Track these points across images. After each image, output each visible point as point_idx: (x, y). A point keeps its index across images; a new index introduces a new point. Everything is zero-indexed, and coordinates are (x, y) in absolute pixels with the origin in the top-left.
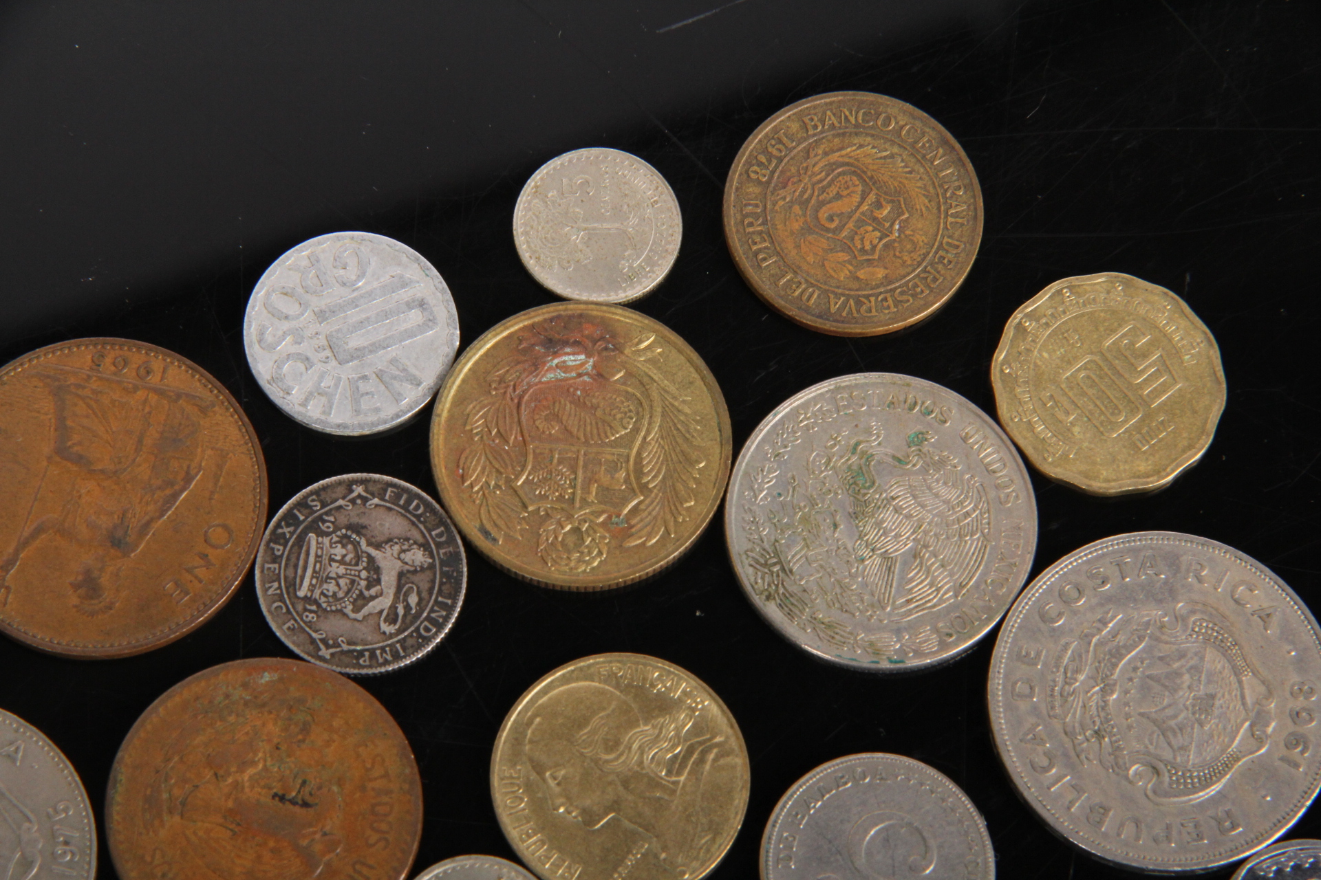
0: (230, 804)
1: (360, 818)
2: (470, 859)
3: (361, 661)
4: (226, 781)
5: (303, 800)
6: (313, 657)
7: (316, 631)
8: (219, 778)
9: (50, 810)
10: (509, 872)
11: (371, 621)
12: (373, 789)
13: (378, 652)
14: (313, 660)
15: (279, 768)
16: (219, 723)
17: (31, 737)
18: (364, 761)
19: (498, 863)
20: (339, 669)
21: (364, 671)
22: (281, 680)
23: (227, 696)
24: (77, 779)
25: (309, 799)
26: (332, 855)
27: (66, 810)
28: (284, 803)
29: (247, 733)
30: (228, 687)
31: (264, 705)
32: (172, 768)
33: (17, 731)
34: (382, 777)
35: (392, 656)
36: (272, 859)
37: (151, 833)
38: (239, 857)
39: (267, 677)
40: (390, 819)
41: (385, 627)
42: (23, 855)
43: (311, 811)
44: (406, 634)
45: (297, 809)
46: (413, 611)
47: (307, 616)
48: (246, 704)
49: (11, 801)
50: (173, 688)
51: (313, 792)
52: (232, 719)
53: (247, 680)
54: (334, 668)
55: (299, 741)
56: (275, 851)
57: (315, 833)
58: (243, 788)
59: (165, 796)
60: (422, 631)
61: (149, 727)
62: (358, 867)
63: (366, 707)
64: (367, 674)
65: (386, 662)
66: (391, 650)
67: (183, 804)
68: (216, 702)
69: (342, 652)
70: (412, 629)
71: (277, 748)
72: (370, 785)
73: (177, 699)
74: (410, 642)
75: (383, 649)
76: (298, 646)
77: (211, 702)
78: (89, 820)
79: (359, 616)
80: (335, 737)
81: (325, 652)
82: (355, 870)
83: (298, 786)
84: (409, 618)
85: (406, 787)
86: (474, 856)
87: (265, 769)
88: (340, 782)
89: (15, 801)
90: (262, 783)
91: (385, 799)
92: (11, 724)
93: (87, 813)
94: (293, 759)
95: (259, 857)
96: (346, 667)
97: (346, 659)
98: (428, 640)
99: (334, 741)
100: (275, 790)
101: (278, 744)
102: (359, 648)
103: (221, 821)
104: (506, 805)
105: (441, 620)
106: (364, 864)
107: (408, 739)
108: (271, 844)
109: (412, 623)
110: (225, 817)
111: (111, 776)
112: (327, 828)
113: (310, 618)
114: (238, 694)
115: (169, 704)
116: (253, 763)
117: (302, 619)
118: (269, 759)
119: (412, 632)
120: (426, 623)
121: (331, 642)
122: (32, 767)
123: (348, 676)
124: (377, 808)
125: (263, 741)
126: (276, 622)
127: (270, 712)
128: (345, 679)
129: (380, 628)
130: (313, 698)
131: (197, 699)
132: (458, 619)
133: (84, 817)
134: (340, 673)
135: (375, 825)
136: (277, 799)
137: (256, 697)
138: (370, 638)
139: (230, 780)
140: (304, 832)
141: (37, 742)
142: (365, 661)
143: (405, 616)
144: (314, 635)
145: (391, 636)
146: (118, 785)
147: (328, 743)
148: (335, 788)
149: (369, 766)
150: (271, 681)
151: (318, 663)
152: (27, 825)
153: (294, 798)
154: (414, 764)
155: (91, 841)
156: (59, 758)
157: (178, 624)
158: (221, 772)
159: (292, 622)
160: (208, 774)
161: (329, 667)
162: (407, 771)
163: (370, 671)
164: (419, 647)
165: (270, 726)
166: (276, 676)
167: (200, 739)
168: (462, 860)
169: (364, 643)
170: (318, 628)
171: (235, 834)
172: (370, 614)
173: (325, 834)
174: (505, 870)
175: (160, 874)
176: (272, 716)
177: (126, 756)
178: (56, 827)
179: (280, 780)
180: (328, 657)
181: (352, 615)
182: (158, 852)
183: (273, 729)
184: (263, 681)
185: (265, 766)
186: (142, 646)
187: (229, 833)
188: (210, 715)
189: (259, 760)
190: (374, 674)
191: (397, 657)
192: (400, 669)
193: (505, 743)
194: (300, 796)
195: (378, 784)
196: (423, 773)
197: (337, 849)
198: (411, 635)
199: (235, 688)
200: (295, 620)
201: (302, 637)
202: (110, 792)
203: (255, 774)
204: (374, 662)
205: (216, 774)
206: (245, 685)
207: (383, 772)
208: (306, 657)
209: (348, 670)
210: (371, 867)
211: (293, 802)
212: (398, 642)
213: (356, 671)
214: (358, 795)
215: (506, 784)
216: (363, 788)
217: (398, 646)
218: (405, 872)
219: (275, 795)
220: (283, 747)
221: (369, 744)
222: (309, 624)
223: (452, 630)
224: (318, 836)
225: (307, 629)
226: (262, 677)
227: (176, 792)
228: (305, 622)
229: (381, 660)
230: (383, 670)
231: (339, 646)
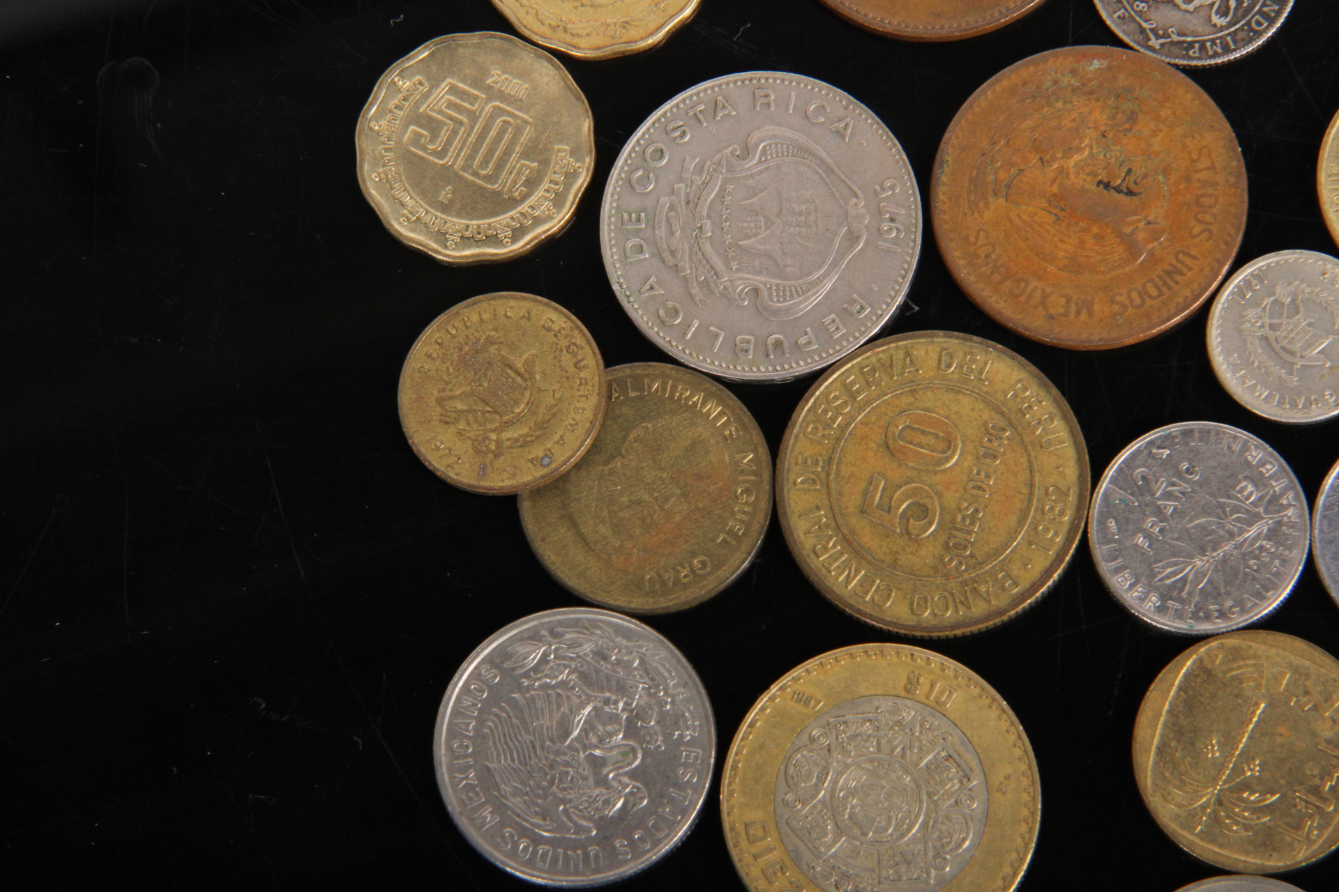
0: (1055, 189)
1: (1185, 208)
2: (1294, 254)
3: (1191, 53)
4: (1051, 166)
5: (1128, 188)
6: (1142, 46)
7: (1146, 21)
8: (1045, 164)
9: (877, 187)
10: (1333, 269)
11: (1203, 13)
12: (1199, 181)
13: (1208, 44)
14: (1142, 50)
15: (1105, 156)
16: (1046, 109)
17: (860, 115)
18: (1190, 153)
19: (1323, 259)
20: (1168, 60)
21: (1193, 63)
22: (1109, 68)
23: (1055, 82)
24: (905, 157)
25: (1133, 187)
26: (1156, 244)
27: (892, 188)
28: (1108, 191)
29: (1074, 120)
30: (1056, 73)
31: (1091, 93)
32: (999, 151)
33: (846, 108)
34: (1209, 168)
35: (1222, 48)
36: (1096, 245)
37: (976, 214)
38: (1062, 241)
39: (1096, 64)
40: (1214, 211)
41: (1216, 19)
42: (849, 229)
43: (1135, 199)
44: (1237, 26)
45: (1121, 197)
46: (1245, 5)
47: (1138, 6)
48: (1074, 90)
49: (839, 177)
50: (1001, 72)
51: (1138, 181)
52: (1060, 105)
53: (1077, 66)
54: (1163, 58)
55: (1126, 130)
56: (1099, 238)
57: (1139, 221)
58: (1068, 174)
59: (991, 178)
60: (1254, 25)
61: (977, 109)
62: (1181, 256)
63: (1194, 99)
64: (1196, 66)
65: (1216, 55)
66: (1221, 43)
67: (1009, 186)
68: (1044, 87)
69: (1172, 43)
70: (1243, 22)
71: (1104, 136)
72: (1197, 176)
73: (1005, 83)
74: (1241, 35)
75: (1213, 41)
76: (1128, 35)
77: (1038, 87)
78: (915, 198)
79: (1191, 7)
80: (1162, 127)
81: (1155, 43)
82: (1178, 260)
83: (1123, 175)
84: (1241, 11)
85: (1232, 180)
86: (1298, 251)
87: (1091, 155)
88: (1166, 171)
89: (843, 177)
90: (1088, 171)
91: (1210, 191)
92: (841, 101)
93: (914, 192)
94: (1118, 147)
95: (1082, 242)
96: (1176, 58)
97: (1176, 50)
98: (1259, 34)
99: (1161, 131)
100: (1100, 178)
101: (1105, 132)
102: (1189, 39)
103: (1046, 205)
104: (1333, 203)
105: (1273, 14)
106: (1186, 254)
107: (1235, 132)
108: (1095, 230)
109: (1244, 16)
110: (1049, 202)
111: (938, 156)
112: (1151, 218)
113: (1140, 8)
114: (1066, 80)
115: (997, 88)
116: (1079, 150)
117: (1132, 8)
118: (1095, 147)
119: (1244, 25)
120: (1257, 17)
121: (1161, 32)
122: (861, 144)
123: (1177, 67)
124: (1202, 199)
125: (1089, 128)
126: (1107, 11)
127: (1098, 100)
128: (1173, 69)
129: (1211, 21)
130: (1141, 88)
131: (1024, 84)
132: (1291, 13)
133: (911, 195)
134: (1169, 63)
135: (1200, 216)
136: (1102, 186)
137: (1084, 85)
138: (1200, 30)
139: (1056, 166)
140: (1128, 219)
141: (866, 119)
142: (1194, 53)
143: (1236, 8)
144: (1144, 25)
145: (1222, 28)
146: (945, 165)
147: (1154, 133)
148: (1161, 178)
149: (1195, 157)
150: (1098, 69)
151: (1147, 52)
152: (854, 200)
153: (1119, 186)
154: (1242, 158)
155: (916, 219)
156: (888, 135)
157: (1008, 9)
158: (1047, 157)
159: (1123, 11)
160: (1034, 159)
161: (1159, 57)
162: (1234, 163)
163: (1199, 63)
164: (1250, 41)
165: (1097, 114)
166: (1105, 64)
167: (1028, 123)
168: (1286, 255)
169: (1195, 34)
170: (1148, 18)
171: (1059, 219)
172: (1201, 6)
173: (1149, 223)
174: (1329, 266)
175: (984, 255)
176: (1099, 104)
177: (953, 137)
178: (882, 204)
179: (1106, 168)
180: (1158, 47)
181: (1184, 6)
182: (982, 233)
183: (1100, 116)
184: (1092, 68)
185: (1091, 152)
186: (972, 29)
187: (1053, 218)
188: (1038, 100)
189: (1085, 146)
190: (1203, 66)
191: (1227, 50)
192: (1230, 62)
193: (1333, 139)
194: (1125, 185)
195: (1203, 176)
196: (1250, 167)
197: (1160, 238)
198: (1242, 28)
199: (1063, 74)
200: (1126, 9)
201: (1133, 26)
202: (937, 171)
203: (1080, 161)
204: (1204, 54)
205: (1041, 159)
206: (1074, 72)
207: (1209, 164)
208: (1135, 46)
209: (1177, 61)
210: (1194, 257)
211: (1118, 190)
212: (1228, 35)
213: (1185, 62)
214: (1183, 186)
215: (1334, 180)
216: (1188, 179)
217: (1229, 38)
218: (1229, 263)
219: (1100, 182)
220: (1110, 135)
221: (1196, 135)
222: (1140, 13)
223: (1284, 25)
224: (1141, 225)
225: (1138, 19)
226: (1091, 64)
227: (1002, 175)
228: (1136, 12)
229: (1211, 53)
230: (1213, 62)
231: (1169, 36)
